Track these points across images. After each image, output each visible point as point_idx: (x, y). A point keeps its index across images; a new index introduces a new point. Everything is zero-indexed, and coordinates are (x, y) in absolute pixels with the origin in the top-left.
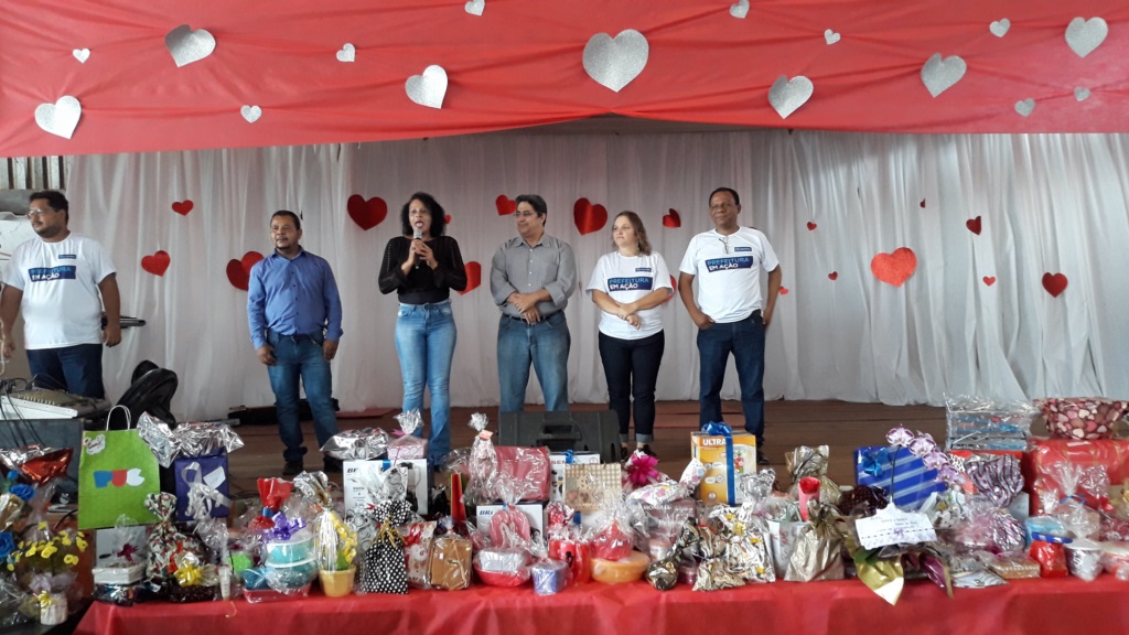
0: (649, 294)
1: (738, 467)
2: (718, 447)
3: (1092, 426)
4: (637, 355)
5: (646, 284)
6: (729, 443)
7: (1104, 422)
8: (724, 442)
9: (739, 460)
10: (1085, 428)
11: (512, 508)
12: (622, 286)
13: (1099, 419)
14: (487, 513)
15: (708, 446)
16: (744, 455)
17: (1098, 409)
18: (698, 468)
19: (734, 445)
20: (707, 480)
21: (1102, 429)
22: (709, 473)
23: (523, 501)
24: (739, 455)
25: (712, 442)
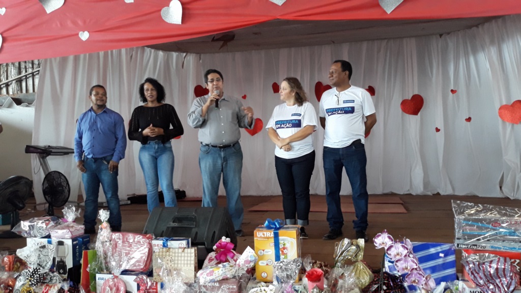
0: (300, 131)
1: (284, 254)
2: (268, 238)
4: (295, 169)
5: (298, 124)
6: (276, 236)
8: (272, 235)
9: (284, 248)
11: (117, 277)
12: (282, 126)
14: (102, 279)
15: (261, 237)
16: (287, 245)
18: (250, 254)
19: (280, 238)
20: (260, 263)
22: (261, 257)
23: (125, 272)
24: (284, 245)
25: (264, 234)
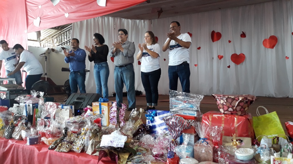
1: (103, 113)
2: (97, 106)
3: (226, 108)
6: (100, 105)
7: (230, 106)
10: (223, 108)
11: (42, 120)
12: (144, 55)
13: (228, 104)
14: (39, 120)
17: (227, 99)
21: (230, 109)
24: (103, 109)
25: (96, 104)
